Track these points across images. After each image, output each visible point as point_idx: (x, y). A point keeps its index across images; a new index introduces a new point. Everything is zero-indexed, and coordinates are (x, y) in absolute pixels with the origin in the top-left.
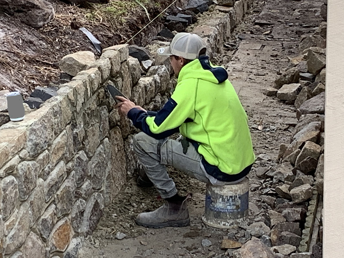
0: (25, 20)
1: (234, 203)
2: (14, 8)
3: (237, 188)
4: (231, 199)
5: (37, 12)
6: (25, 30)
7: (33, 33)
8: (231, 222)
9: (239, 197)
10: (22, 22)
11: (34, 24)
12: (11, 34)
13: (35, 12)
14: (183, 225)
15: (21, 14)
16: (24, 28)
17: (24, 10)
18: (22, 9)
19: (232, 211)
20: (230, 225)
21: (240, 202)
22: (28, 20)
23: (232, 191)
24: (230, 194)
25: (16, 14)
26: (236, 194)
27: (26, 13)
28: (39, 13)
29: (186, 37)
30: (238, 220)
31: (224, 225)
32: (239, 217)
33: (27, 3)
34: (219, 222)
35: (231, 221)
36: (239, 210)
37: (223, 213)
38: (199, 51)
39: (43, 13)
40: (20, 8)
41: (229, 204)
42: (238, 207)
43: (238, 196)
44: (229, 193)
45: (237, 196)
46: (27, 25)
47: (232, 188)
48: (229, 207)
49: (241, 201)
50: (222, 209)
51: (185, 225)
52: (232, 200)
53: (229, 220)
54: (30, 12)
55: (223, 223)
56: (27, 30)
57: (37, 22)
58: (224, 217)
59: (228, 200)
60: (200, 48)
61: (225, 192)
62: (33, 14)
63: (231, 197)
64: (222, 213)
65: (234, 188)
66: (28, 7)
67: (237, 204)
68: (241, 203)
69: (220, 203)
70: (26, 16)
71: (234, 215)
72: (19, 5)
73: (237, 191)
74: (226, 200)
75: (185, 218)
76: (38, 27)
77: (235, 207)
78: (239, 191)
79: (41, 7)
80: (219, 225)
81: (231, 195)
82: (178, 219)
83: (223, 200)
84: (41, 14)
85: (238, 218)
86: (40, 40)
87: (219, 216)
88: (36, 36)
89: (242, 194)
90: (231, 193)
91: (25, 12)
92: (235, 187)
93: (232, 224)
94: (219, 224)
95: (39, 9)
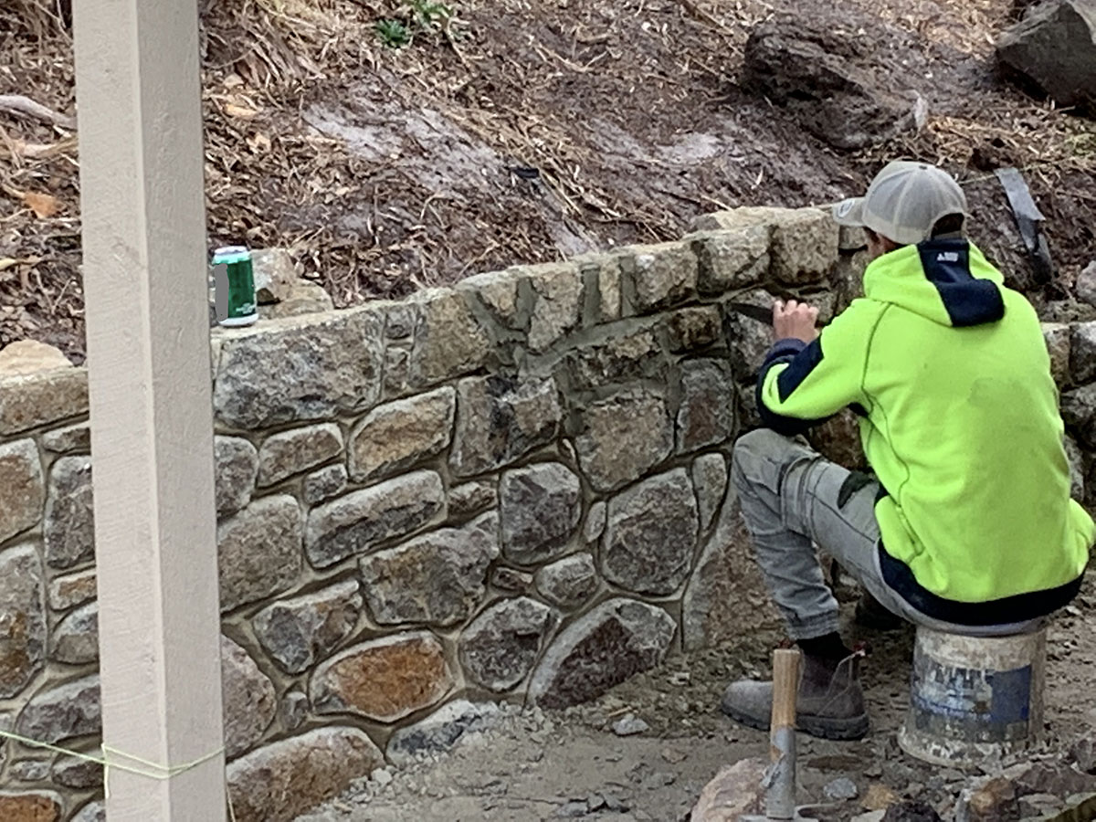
0: (812, 123)
1: (968, 692)
2: (786, 86)
3: (980, 649)
4: (960, 680)
5: (847, 103)
6: (798, 149)
7: (820, 163)
8: (957, 748)
9: (988, 679)
10: (804, 128)
11: (835, 136)
12: (739, 156)
13: (844, 102)
14: (837, 734)
15: (805, 105)
16: (798, 144)
17: (814, 93)
18: (807, 90)
19: (961, 715)
20: (951, 757)
21: (990, 695)
22: (819, 125)
23: (966, 655)
24: (960, 662)
25: (794, 104)
26: (978, 665)
27: (819, 102)
28: (855, 106)
29: (902, 179)
30: (979, 748)
31: (937, 753)
32: (984, 738)
33: (823, 75)
34: (925, 741)
35: (957, 746)
36: (986, 717)
37: (936, 715)
38: (934, 221)
39: (867, 108)
40: (803, 87)
41: (952, 692)
42: (981, 707)
43: (983, 674)
44: (957, 658)
45: (979, 673)
46: (816, 136)
47: (965, 645)
48: (953, 703)
49: (994, 692)
50: (933, 704)
51: (844, 735)
52: (965, 680)
53: (951, 739)
54: (830, 99)
55: (935, 746)
56: (804, 152)
57: (843, 132)
58: (937, 730)
59: (952, 680)
60: (936, 214)
61: (945, 654)
62: (837, 106)
63: (962, 672)
64: (932, 718)
65: (971, 647)
66: (823, 84)
67: (980, 697)
68: (993, 699)
69: (931, 684)
70: (818, 111)
71: (970, 729)
72: (802, 78)
73: (984, 656)
74: (947, 678)
75: (842, 714)
76: (846, 146)
77: (970, 705)
78: (989, 659)
79: (865, 90)
80: (923, 751)
81: (962, 667)
82: (821, 713)
83: (939, 678)
84: (860, 111)
85: (980, 741)
86: (832, 183)
87: (927, 724)
88: (825, 171)
89: (998, 668)
90: (963, 659)
91: (815, 98)
92: (973, 644)
93: (960, 754)
94: (925, 747)
95: (860, 94)
